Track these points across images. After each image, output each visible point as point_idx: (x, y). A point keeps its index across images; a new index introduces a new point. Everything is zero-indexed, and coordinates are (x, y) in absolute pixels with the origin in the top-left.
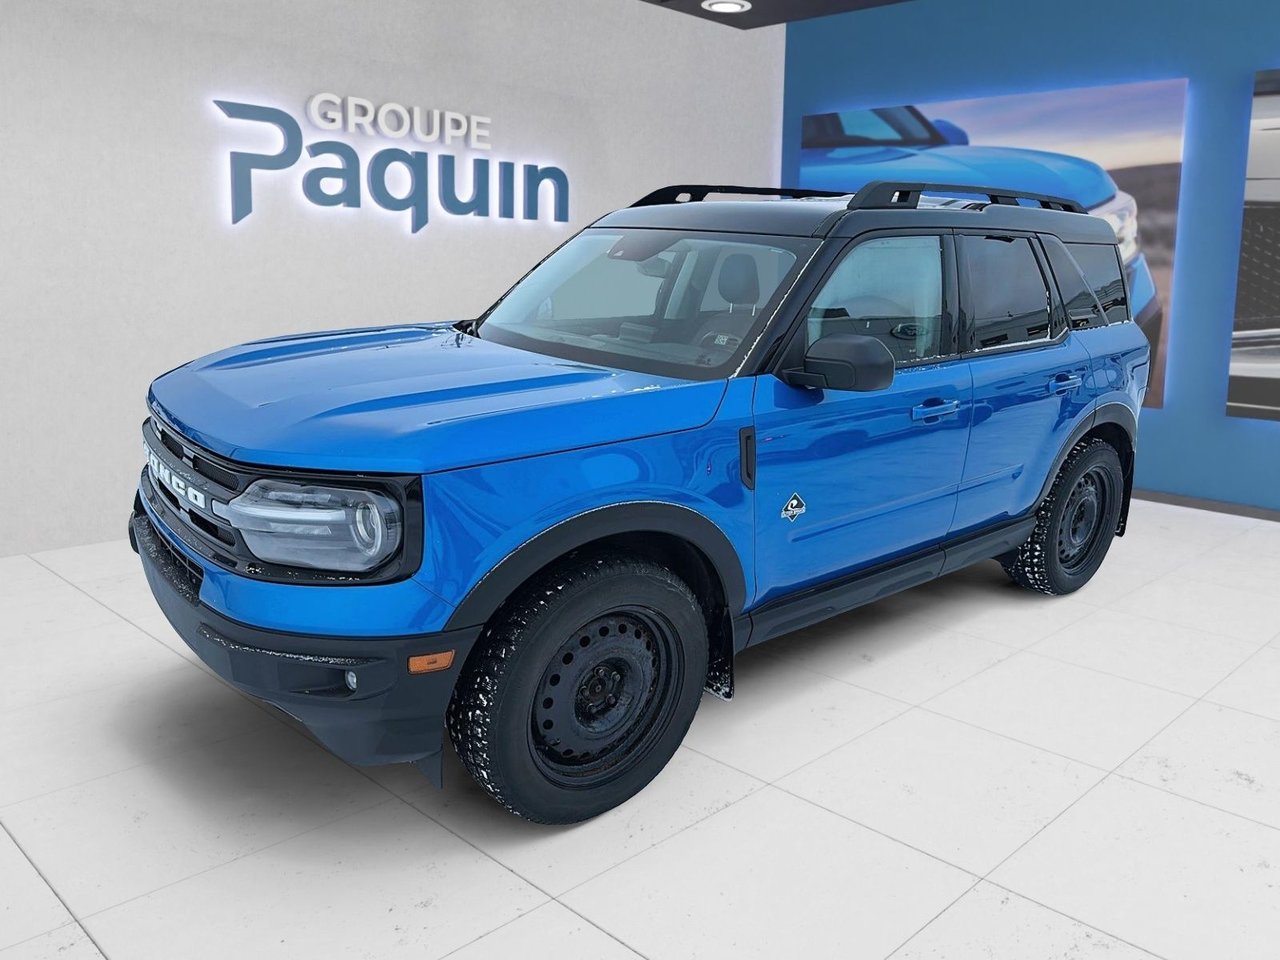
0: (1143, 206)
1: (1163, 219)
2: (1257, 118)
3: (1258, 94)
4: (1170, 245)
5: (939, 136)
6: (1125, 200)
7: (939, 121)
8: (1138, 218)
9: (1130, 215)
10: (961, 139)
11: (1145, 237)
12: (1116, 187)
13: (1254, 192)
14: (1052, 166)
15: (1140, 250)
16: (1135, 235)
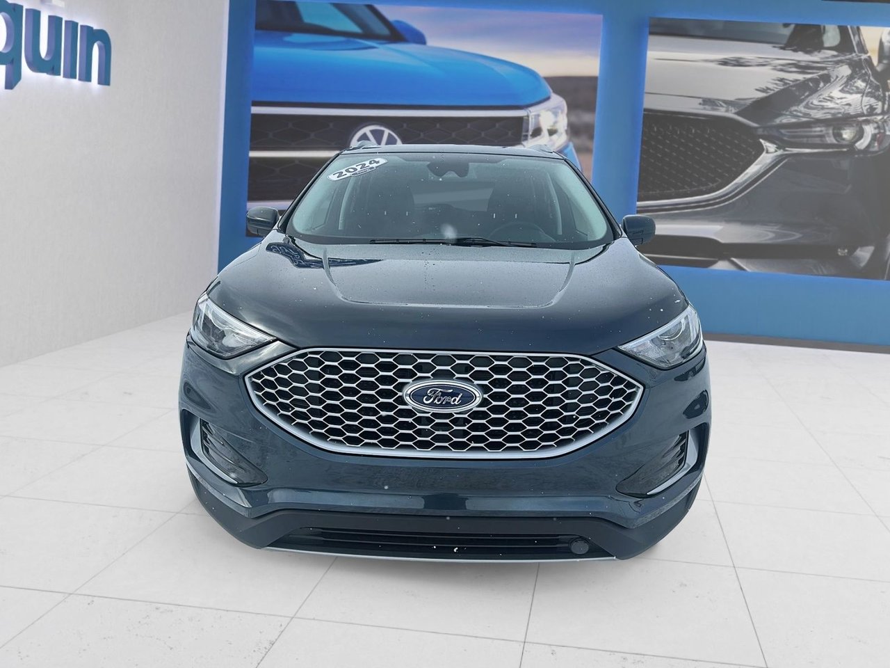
0: (572, 107)
1: (586, 118)
2: (651, 50)
3: (652, 33)
4: (591, 137)
5: (397, 34)
6: (557, 100)
7: (398, 22)
8: (568, 115)
9: (562, 112)
10: (419, 39)
11: (574, 130)
12: (551, 91)
13: (650, 103)
14: (498, 69)
15: (570, 140)
16: (566, 128)
